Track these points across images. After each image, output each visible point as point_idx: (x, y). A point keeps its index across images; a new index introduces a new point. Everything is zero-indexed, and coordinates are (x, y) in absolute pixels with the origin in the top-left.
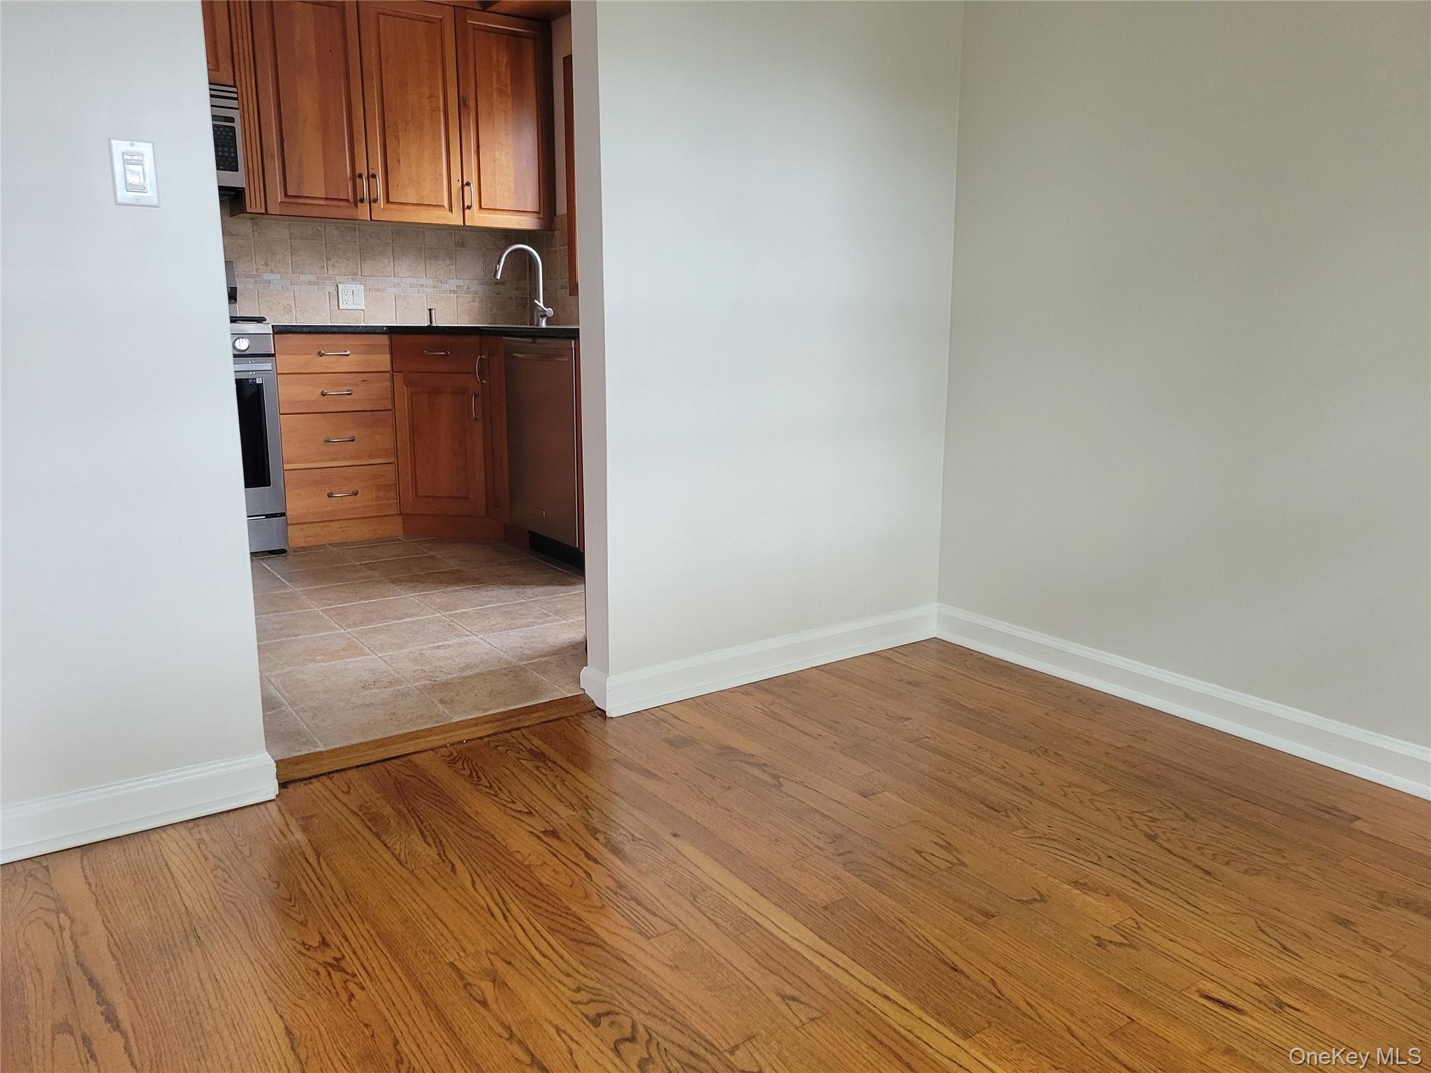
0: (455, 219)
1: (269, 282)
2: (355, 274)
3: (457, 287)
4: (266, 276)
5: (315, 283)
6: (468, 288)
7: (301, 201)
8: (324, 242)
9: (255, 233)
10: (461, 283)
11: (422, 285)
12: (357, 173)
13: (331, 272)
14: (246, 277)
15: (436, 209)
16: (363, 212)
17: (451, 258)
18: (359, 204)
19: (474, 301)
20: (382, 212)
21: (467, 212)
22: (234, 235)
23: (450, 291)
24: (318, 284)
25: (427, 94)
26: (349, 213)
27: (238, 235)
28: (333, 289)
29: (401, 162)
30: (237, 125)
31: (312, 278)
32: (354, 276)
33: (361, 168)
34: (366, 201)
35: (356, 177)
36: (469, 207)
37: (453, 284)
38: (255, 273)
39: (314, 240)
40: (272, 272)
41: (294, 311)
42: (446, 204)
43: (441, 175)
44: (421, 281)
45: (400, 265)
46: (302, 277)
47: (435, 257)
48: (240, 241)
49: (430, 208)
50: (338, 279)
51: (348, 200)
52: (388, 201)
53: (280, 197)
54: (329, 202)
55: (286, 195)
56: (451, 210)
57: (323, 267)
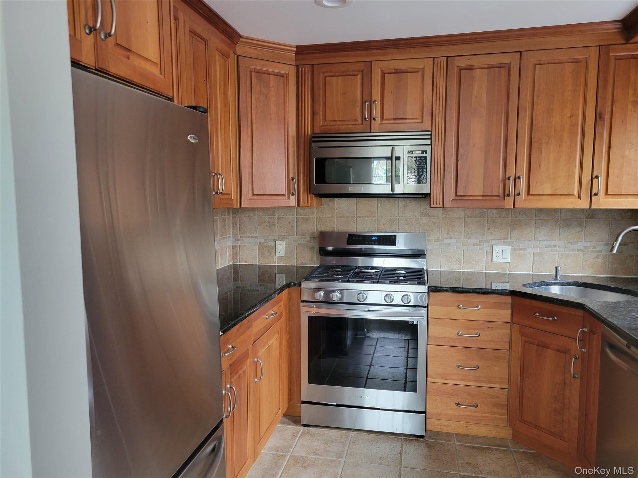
0: (584, 204)
1: (448, 244)
2: (506, 239)
3: (585, 247)
4: (448, 241)
5: (477, 245)
6: (594, 248)
7: (466, 198)
8: (486, 218)
9: (444, 215)
10: (588, 244)
11: (555, 246)
12: (507, 177)
13: (489, 238)
14: (435, 241)
15: (567, 197)
16: (509, 203)
17: (582, 227)
18: (506, 198)
19: (598, 258)
20: (523, 202)
21: (594, 198)
22: (430, 216)
23: (578, 251)
24: (479, 245)
25: (569, 115)
26: (498, 204)
27: (433, 216)
28: (489, 249)
29: (542, 166)
30: (428, 155)
31: (476, 241)
32: (505, 240)
33: (511, 173)
34: (512, 195)
35: (506, 179)
36: (596, 195)
37: (581, 245)
38: (441, 238)
39: (480, 217)
40: (451, 238)
41: (462, 263)
42: (576, 193)
43: (574, 173)
44: (554, 243)
45: (539, 232)
46: (469, 241)
47: (568, 226)
48: (434, 220)
49: (562, 197)
50: (494, 242)
51: (498, 196)
52: (528, 194)
53: (453, 196)
54: (485, 198)
55: (456, 195)
56: (580, 197)
57: (484, 234)
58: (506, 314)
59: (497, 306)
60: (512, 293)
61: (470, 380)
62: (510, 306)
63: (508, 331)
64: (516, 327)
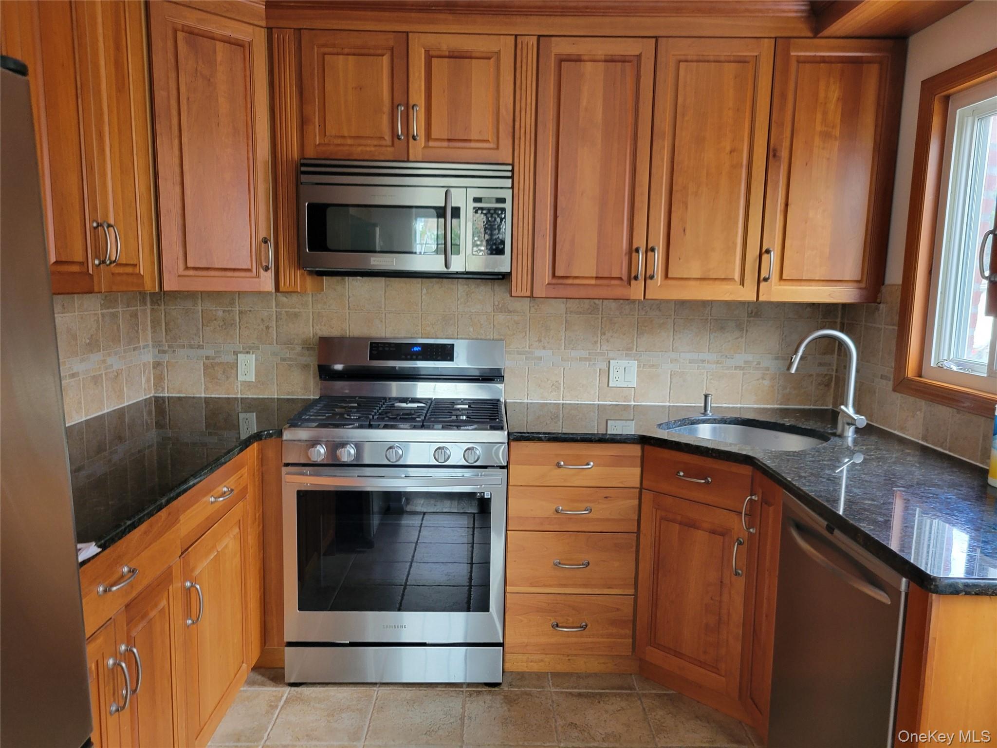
0: (747, 294)
1: (540, 358)
2: (630, 349)
3: (746, 362)
4: (538, 353)
5: (586, 359)
6: (759, 363)
7: (570, 281)
8: (600, 316)
9: (533, 309)
10: (750, 357)
11: (703, 361)
12: (634, 247)
13: (604, 347)
14: (519, 353)
15: (724, 282)
16: (636, 290)
17: (742, 330)
18: (633, 282)
19: (763, 379)
20: (659, 289)
21: (763, 284)
22: (511, 312)
23: (736, 368)
24: (589, 360)
25: (728, 149)
26: (620, 292)
27: (515, 311)
28: (604, 366)
29: (687, 231)
30: (508, 206)
31: (584, 354)
32: (628, 351)
33: (640, 242)
34: (641, 277)
35: (632, 251)
36: (766, 280)
37: (740, 358)
38: (527, 349)
39: (590, 314)
40: (544, 348)
41: (562, 389)
42: (737, 276)
43: (735, 244)
44: (702, 356)
45: (680, 338)
46: (574, 354)
47: (722, 329)
48: (516, 318)
49: (717, 282)
50: (611, 355)
51: (620, 279)
52: (666, 276)
53: (547, 278)
54: (599, 282)
55: (554, 275)
56: (742, 283)
57: (596, 342)
58: (631, 475)
59: (618, 461)
60: (644, 441)
61: (575, 585)
62: (638, 461)
63: (636, 502)
64: (647, 496)
